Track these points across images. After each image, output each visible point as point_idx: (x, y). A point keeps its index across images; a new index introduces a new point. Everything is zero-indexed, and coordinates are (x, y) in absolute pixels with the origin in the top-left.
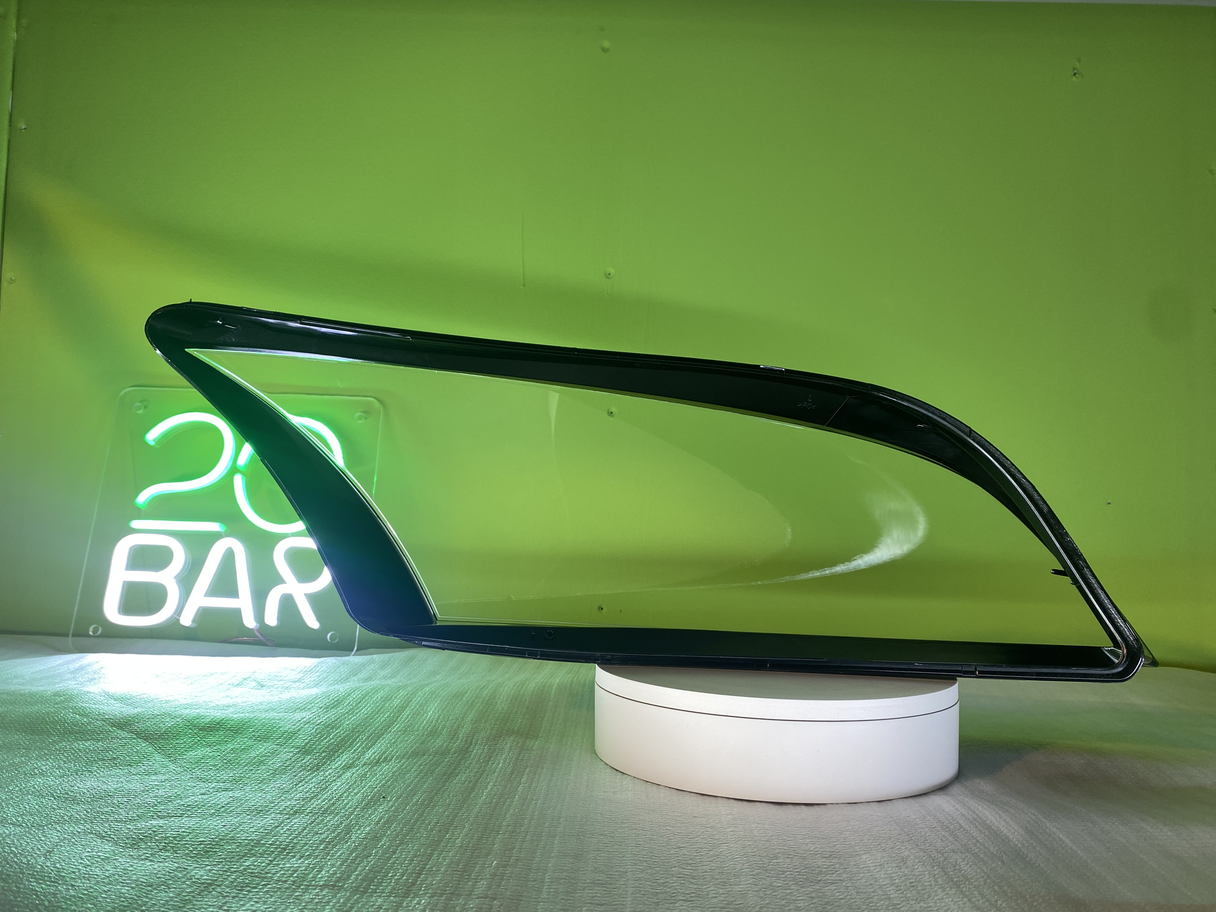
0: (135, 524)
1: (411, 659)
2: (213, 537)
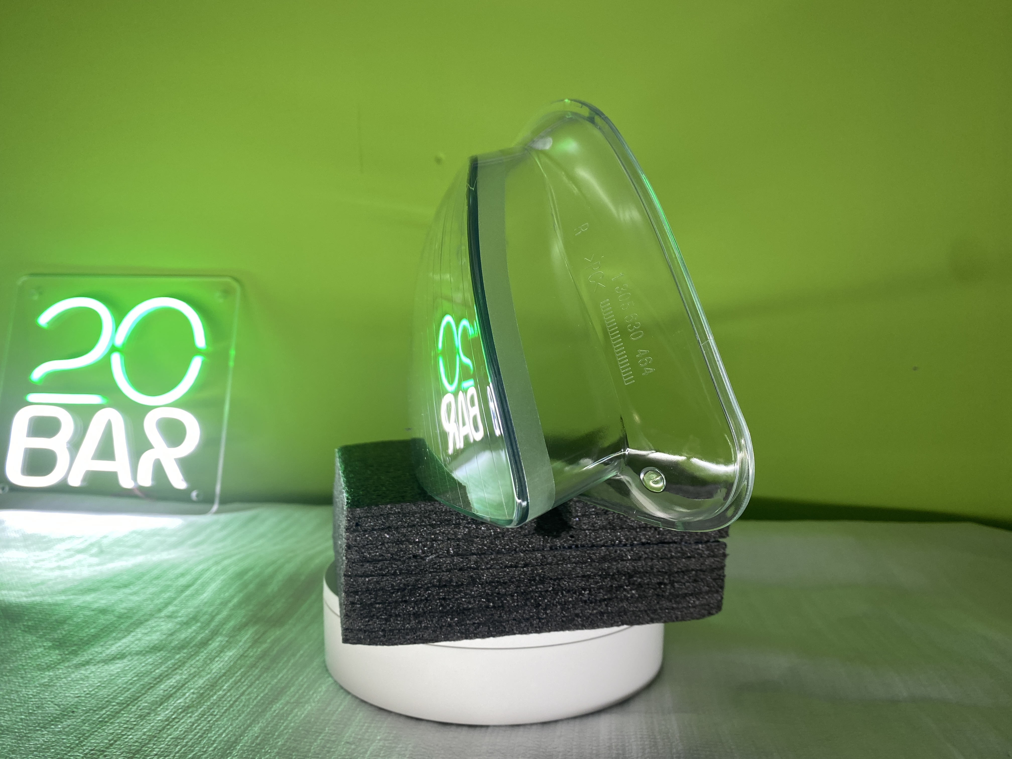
0: (31, 397)
1: (253, 519)
2: (95, 408)
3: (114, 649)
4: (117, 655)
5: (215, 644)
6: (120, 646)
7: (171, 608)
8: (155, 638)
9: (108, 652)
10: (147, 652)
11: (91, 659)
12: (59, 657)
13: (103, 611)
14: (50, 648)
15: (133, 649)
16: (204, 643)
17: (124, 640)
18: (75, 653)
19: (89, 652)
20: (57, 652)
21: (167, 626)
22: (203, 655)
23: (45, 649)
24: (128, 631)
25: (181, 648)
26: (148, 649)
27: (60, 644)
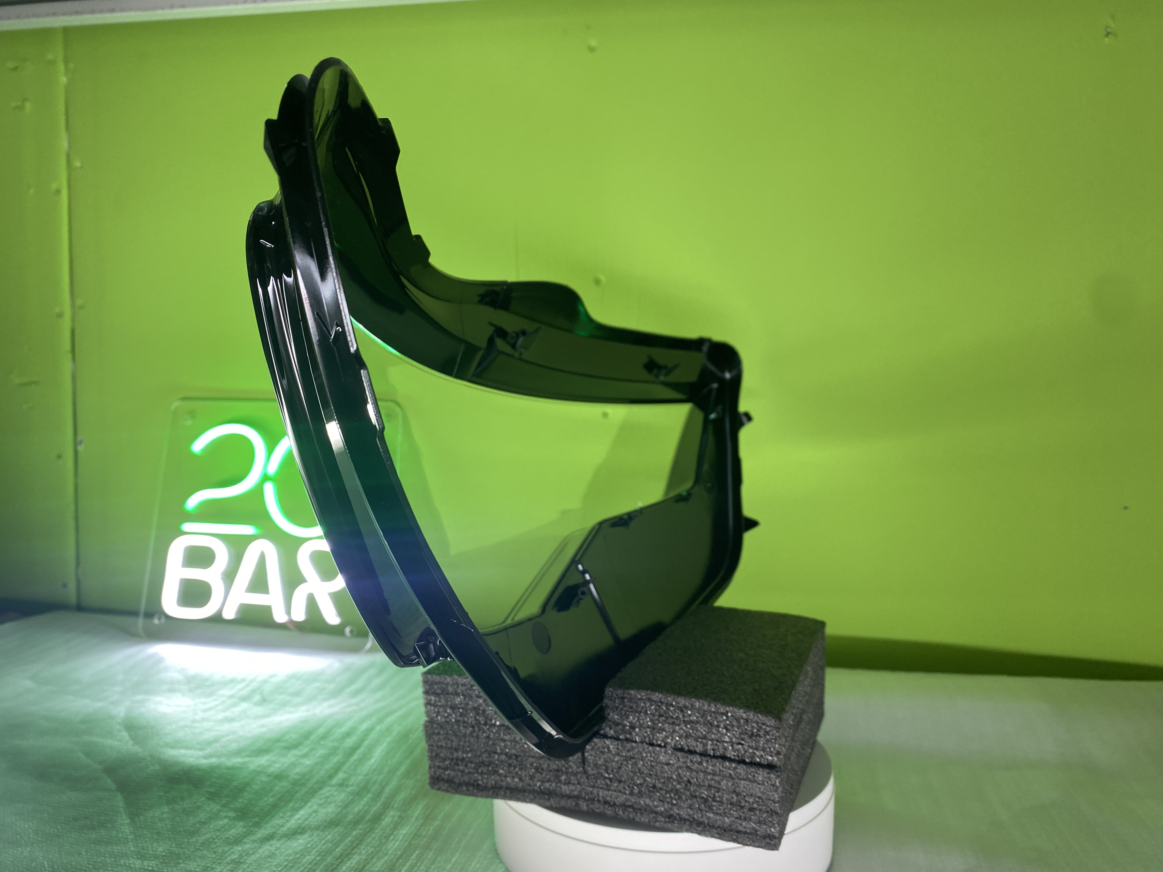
0: (186, 527)
2: (249, 539)
3: (293, 823)
4: (298, 829)
5: (387, 820)
6: (299, 819)
7: (341, 775)
8: (330, 810)
9: (289, 825)
10: (326, 827)
11: (274, 833)
12: (245, 830)
13: (279, 777)
14: (234, 819)
15: (312, 823)
16: (377, 818)
17: (302, 812)
18: (257, 825)
19: (271, 824)
20: (241, 823)
21: (341, 797)
22: (378, 832)
23: (230, 820)
24: (305, 801)
25: (356, 823)
26: (326, 824)
27: (243, 814)
